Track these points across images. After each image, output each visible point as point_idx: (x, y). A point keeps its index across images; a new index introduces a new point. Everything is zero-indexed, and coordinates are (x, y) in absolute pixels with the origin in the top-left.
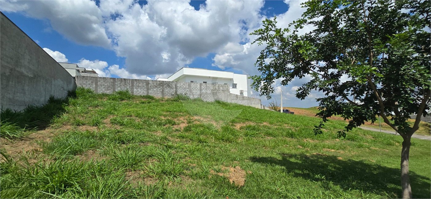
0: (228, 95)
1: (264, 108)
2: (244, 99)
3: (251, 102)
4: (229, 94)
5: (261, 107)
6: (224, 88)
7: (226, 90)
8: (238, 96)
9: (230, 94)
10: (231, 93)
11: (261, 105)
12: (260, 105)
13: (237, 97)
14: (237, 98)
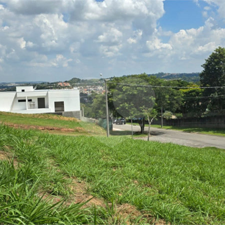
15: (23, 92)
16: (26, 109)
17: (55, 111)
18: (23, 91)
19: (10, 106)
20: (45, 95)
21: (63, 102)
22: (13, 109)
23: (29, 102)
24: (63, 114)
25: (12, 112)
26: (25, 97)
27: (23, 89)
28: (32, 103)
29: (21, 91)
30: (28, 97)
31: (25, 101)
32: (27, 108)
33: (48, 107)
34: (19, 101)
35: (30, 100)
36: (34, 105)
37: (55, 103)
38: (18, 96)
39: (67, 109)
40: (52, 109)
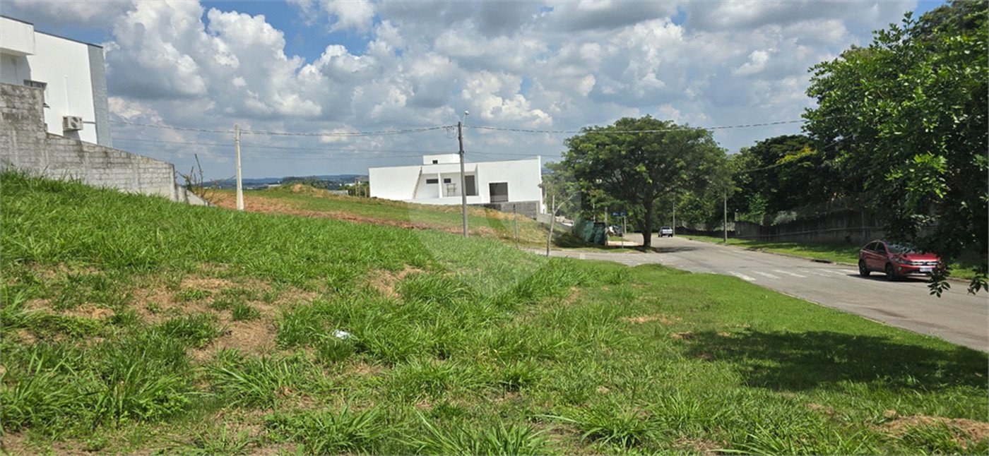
0: (38, 140)
1: (187, 200)
2: (112, 160)
3: (139, 173)
4: (42, 135)
5: (177, 197)
6: (18, 104)
7: (25, 112)
8: (85, 149)
9: (48, 134)
10: (49, 131)
11: (176, 186)
12: (172, 186)
13: (81, 151)
14: (82, 157)
15: (435, 165)
16: (438, 197)
17: (491, 201)
18: (435, 162)
19: (412, 191)
20: (473, 170)
21: (506, 184)
22: (417, 197)
23: (445, 184)
24: (502, 206)
25: (414, 202)
26: (437, 174)
27: (435, 159)
28: (451, 186)
29: (432, 163)
30: (442, 174)
31: (436, 181)
32: (441, 196)
33: (478, 195)
34: (429, 181)
35: (447, 181)
36: (454, 189)
37: (492, 185)
38: (423, 172)
39: (513, 196)
40: (484, 197)
